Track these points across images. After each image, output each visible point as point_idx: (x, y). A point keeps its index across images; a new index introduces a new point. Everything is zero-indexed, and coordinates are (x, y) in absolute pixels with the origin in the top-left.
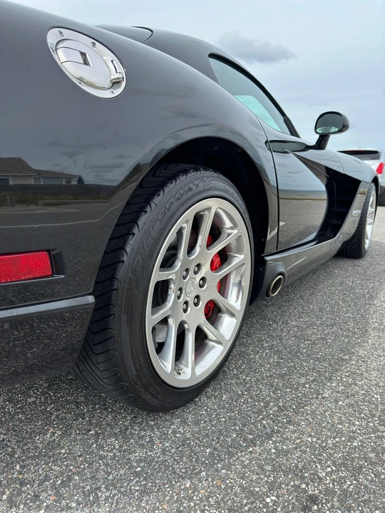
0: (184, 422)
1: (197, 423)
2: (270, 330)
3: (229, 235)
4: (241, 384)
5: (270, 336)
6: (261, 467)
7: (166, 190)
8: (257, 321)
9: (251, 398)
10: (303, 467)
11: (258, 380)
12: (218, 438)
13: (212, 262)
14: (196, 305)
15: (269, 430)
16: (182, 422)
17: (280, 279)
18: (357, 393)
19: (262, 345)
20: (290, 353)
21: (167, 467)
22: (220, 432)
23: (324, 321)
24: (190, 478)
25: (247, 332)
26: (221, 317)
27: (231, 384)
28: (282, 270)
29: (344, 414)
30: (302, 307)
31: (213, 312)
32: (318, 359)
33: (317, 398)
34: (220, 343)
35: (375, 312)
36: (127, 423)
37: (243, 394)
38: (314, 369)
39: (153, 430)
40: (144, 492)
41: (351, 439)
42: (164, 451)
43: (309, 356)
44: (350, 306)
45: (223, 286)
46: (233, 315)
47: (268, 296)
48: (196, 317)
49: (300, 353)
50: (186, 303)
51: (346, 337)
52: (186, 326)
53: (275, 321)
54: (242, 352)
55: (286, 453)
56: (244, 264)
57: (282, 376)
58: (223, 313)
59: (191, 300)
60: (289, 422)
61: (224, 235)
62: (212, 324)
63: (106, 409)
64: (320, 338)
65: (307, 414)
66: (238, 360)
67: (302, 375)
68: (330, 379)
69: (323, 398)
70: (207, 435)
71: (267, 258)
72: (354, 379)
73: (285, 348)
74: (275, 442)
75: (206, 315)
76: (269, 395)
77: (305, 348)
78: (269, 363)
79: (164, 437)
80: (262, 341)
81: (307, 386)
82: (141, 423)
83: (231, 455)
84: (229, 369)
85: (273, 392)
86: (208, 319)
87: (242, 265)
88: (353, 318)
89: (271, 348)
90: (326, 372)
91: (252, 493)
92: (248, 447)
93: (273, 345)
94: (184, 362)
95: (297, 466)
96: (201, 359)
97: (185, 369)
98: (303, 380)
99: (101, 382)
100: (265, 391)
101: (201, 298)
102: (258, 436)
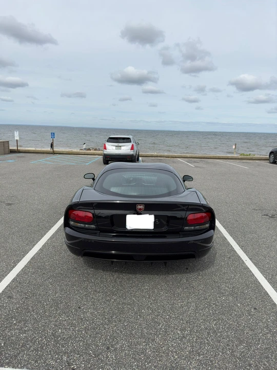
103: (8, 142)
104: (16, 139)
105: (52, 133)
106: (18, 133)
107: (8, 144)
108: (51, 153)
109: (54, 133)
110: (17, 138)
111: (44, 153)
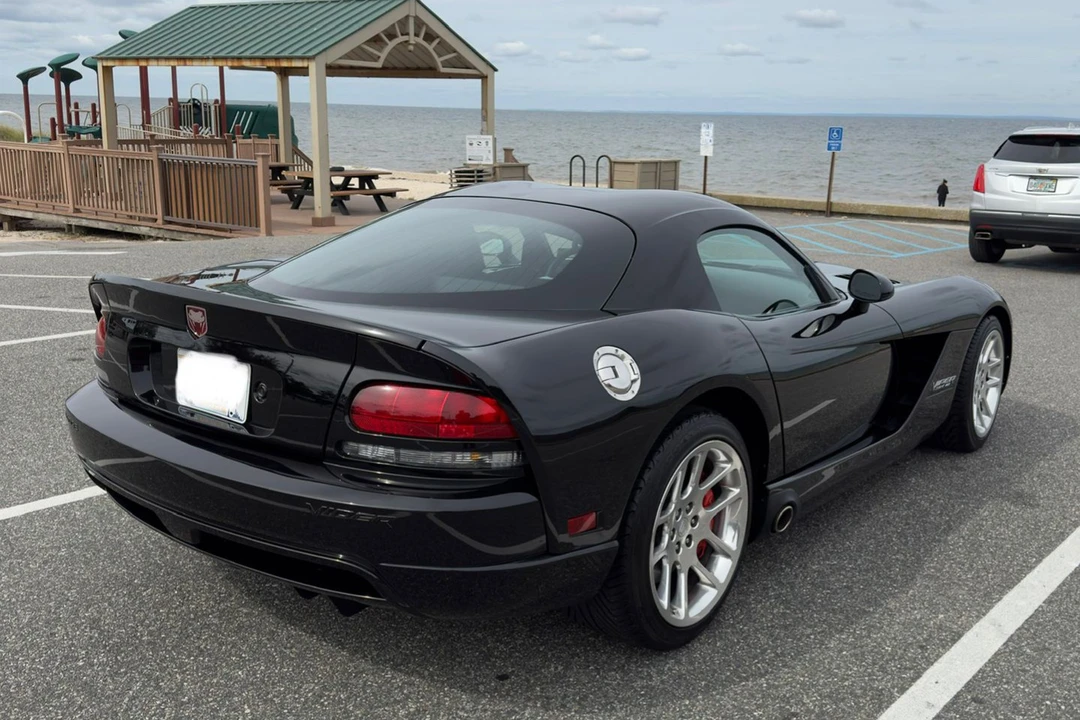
0: (678, 662)
1: (691, 663)
2: (780, 575)
3: (724, 469)
4: (737, 632)
5: (780, 583)
6: (752, 696)
7: (665, 445)
8: (765, 564)
9: (748, 645)
10: (791, 696)
11: (757, 630)
12: (713, 675)
13: (705, 498)
14: (688, 545)
15: (763, 671)
16: (676, 662)
17: (789, 510)
18: (867, 645)
19: (767, 593)
20: (801, 603)
21: (668, 692)
22: (715, 671)
23: (859, 565)
24: (689, 699)
25: (749, 577)
26: (714, 558)
27: (726, 633)
28: (791, 499)
29: (845, 662)
30: (833, 545)
31: (707, 553)
32: (833, 610)
33: (820, 648)
34: (714, 586)
35: (940, 552)
36: (623, 662)
37: (739, 642)
38: (825, 620)
39: (649, 668)
40: (650, 705)
41: (843, 680)
42: (662, 682)
43: (823, 606)
44: (906, 544)
45: (716, 525)
46: (727, 556)
47: (774, 531)
48: (688, 557)
49: (814, 603)
50: (679, 543)
51: (881, 586)
52: (678, 567)
53: (788, 564)
54: (740, 601)
55: (777, 687)
56: (740, 499)
57: (786, 627)
58: (717, 553)
59: (684, 540)
60: (784, 666)
61: (716, 471)
62: (716, 534)
63: (598, 650)
64: (845, 587)
65: (805, 660)
66: (735, 610)
67: (810, 626)
68: (841, 631)
69: (826, 648)
70: (702, 673)
71: (770, 487)
72: (869, 632)
73: (795, 598)
74: (767, 680)
75: (698, 555)
76: (767, 644)
77: (821, 598)
78: (772, 613)
79: (660, 673)
80: (768, 589)
81: (812, 637)
82: (636, 663)
83: (724, 686)
84: (724, 619)
85: (772, 641)
86: (700, 559)
87: (738, 499)
88: (903, 561)
89: (777, 597)
90: (838, 624)
91: (742, 709)
92: (741, 682)
93: (781, 594)
94: (677, 602)
95: (785, 696)
96: (695, 603)
97: (679, 609)
98: (809, 631)
99: (609, 615)
100: (763, 640)
101: (693, 538)
102: (753, 675)
103: (676, 163)
104: (703, 153)
105: (831, 130)
106: (711, 131)
107: (676, 170)
108: (821, 212)
109: (840, 132)
110: (707, 150)
111: (792, 210)
